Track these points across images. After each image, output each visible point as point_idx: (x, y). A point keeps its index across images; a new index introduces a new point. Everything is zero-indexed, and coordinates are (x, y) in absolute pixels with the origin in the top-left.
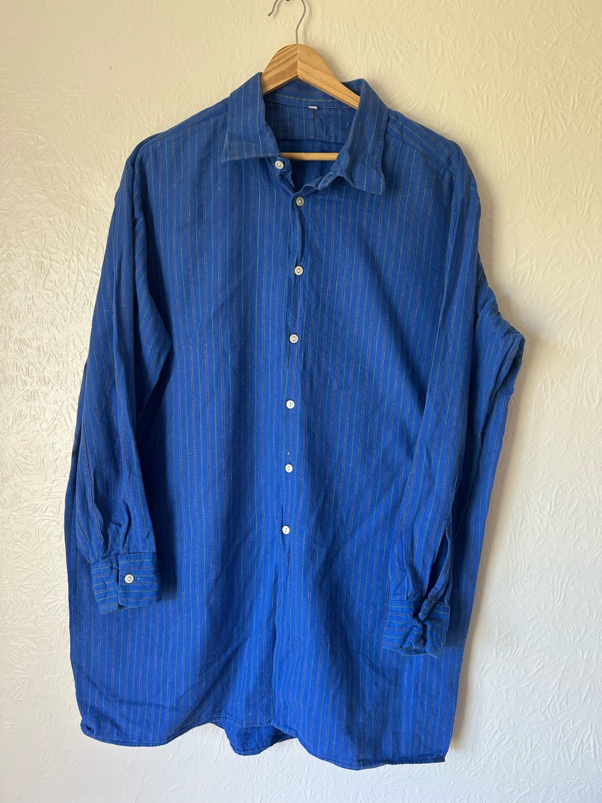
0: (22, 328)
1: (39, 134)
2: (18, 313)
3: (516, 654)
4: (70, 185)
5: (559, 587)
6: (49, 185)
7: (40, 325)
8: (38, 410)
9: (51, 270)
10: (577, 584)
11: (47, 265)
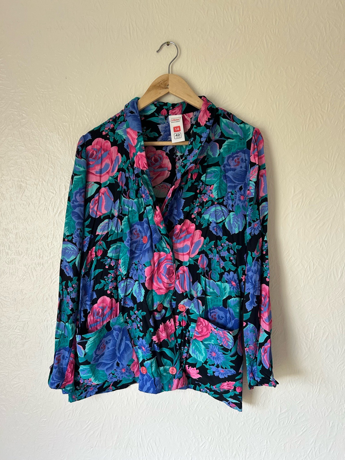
0: (7, 222)
1: (23, 113)
2: (5, 214)
3: (290, 423)
4: (39, 142)
5: (316, 383)
6: (28, 142)
7: (18, 221)
8: (14, 270)
9: (26, 189)
10: (327, 382)
11: (24, 186)
